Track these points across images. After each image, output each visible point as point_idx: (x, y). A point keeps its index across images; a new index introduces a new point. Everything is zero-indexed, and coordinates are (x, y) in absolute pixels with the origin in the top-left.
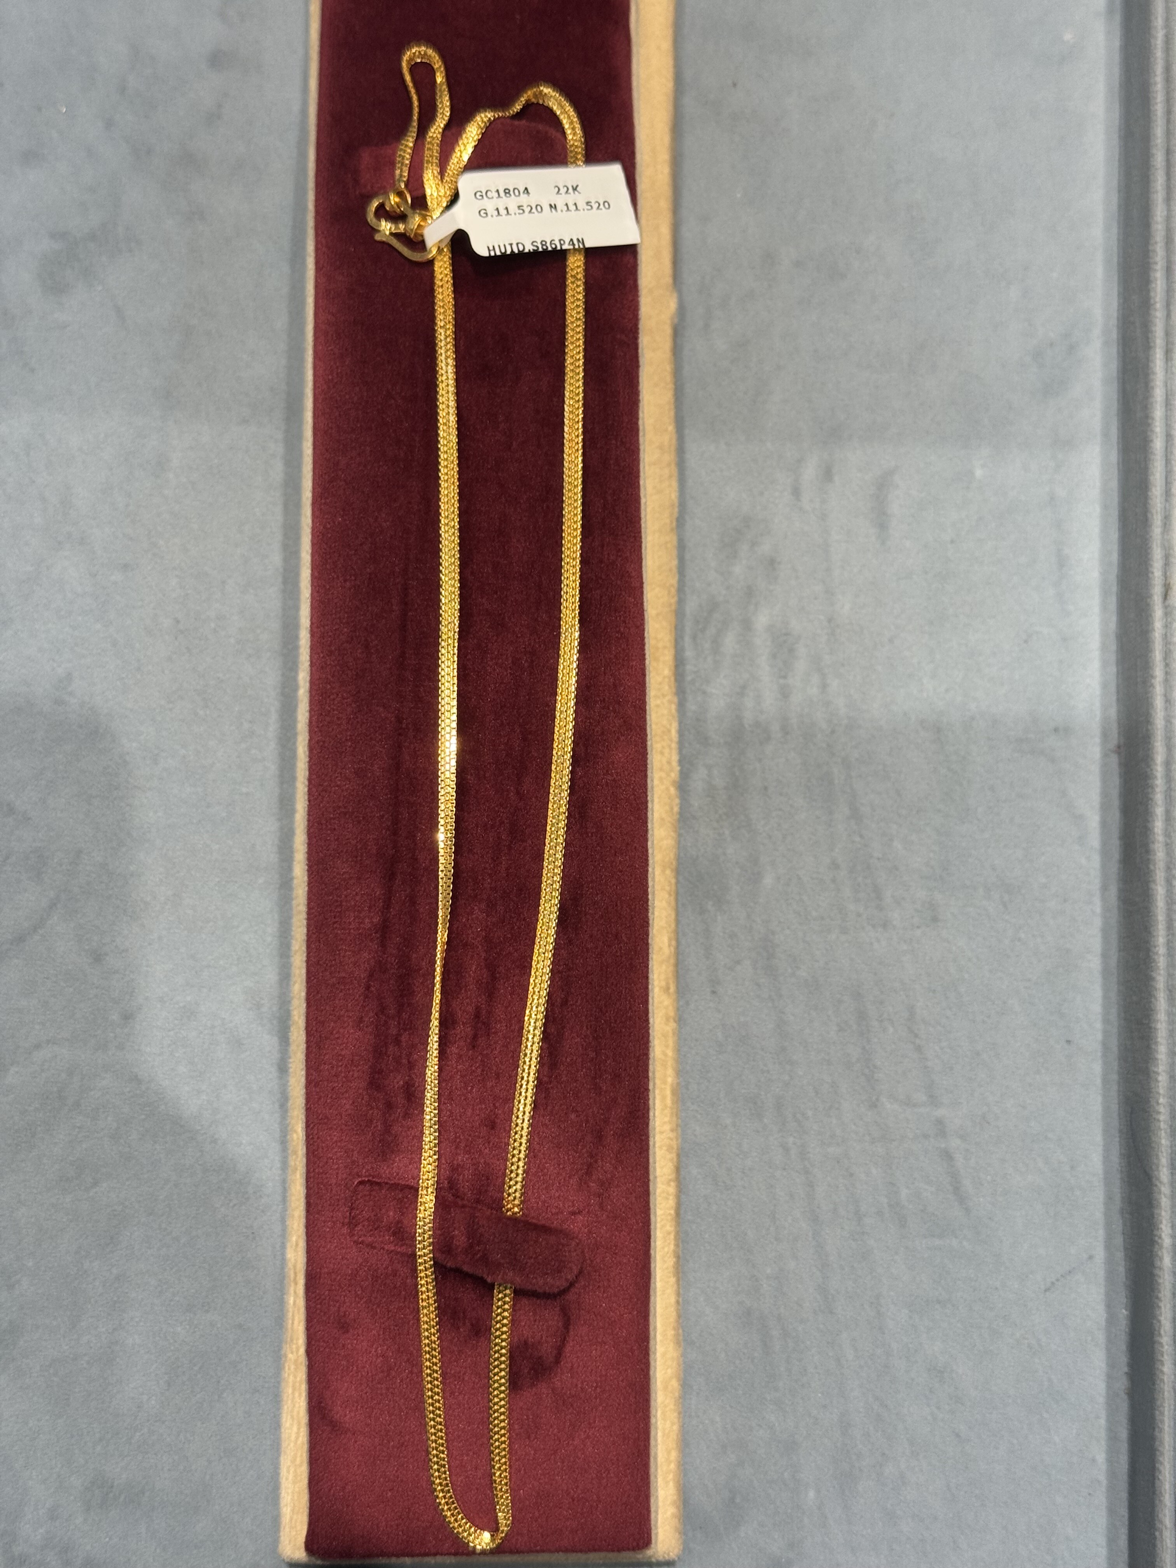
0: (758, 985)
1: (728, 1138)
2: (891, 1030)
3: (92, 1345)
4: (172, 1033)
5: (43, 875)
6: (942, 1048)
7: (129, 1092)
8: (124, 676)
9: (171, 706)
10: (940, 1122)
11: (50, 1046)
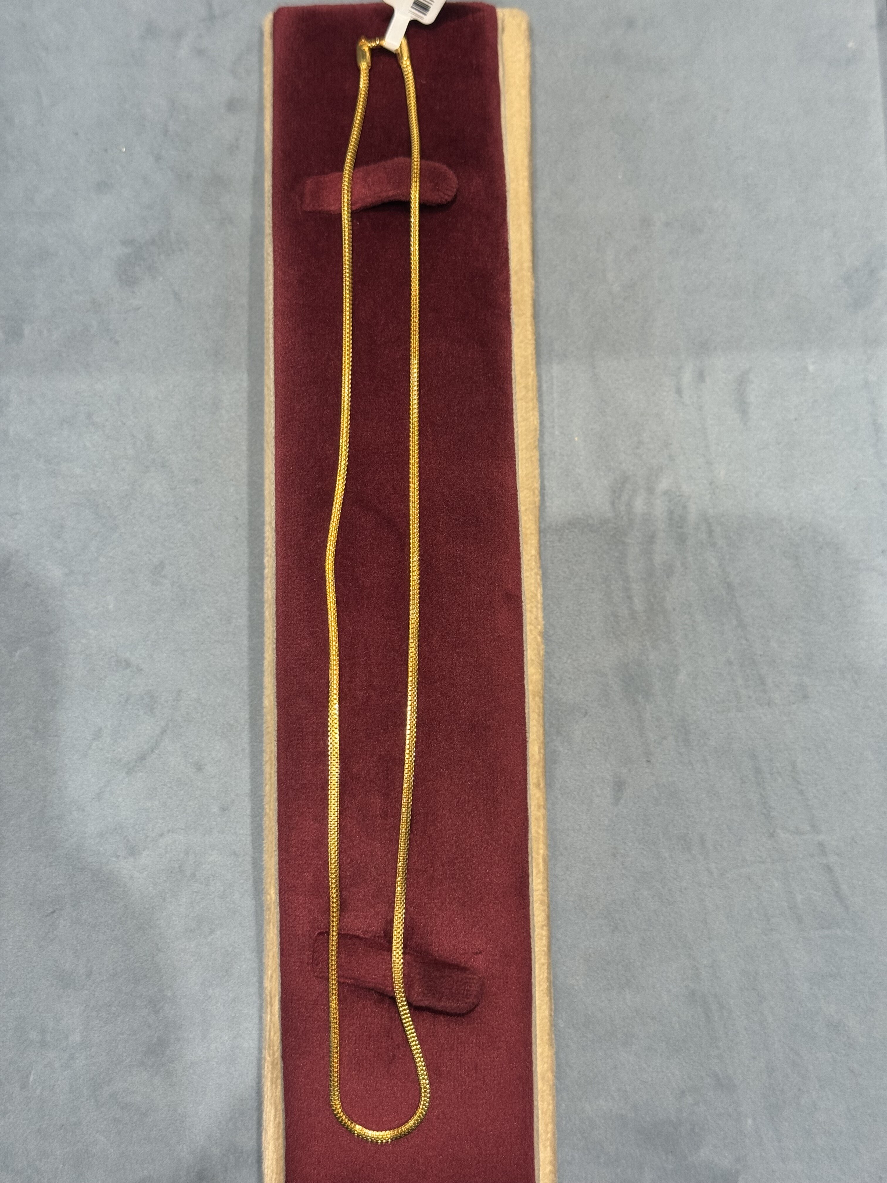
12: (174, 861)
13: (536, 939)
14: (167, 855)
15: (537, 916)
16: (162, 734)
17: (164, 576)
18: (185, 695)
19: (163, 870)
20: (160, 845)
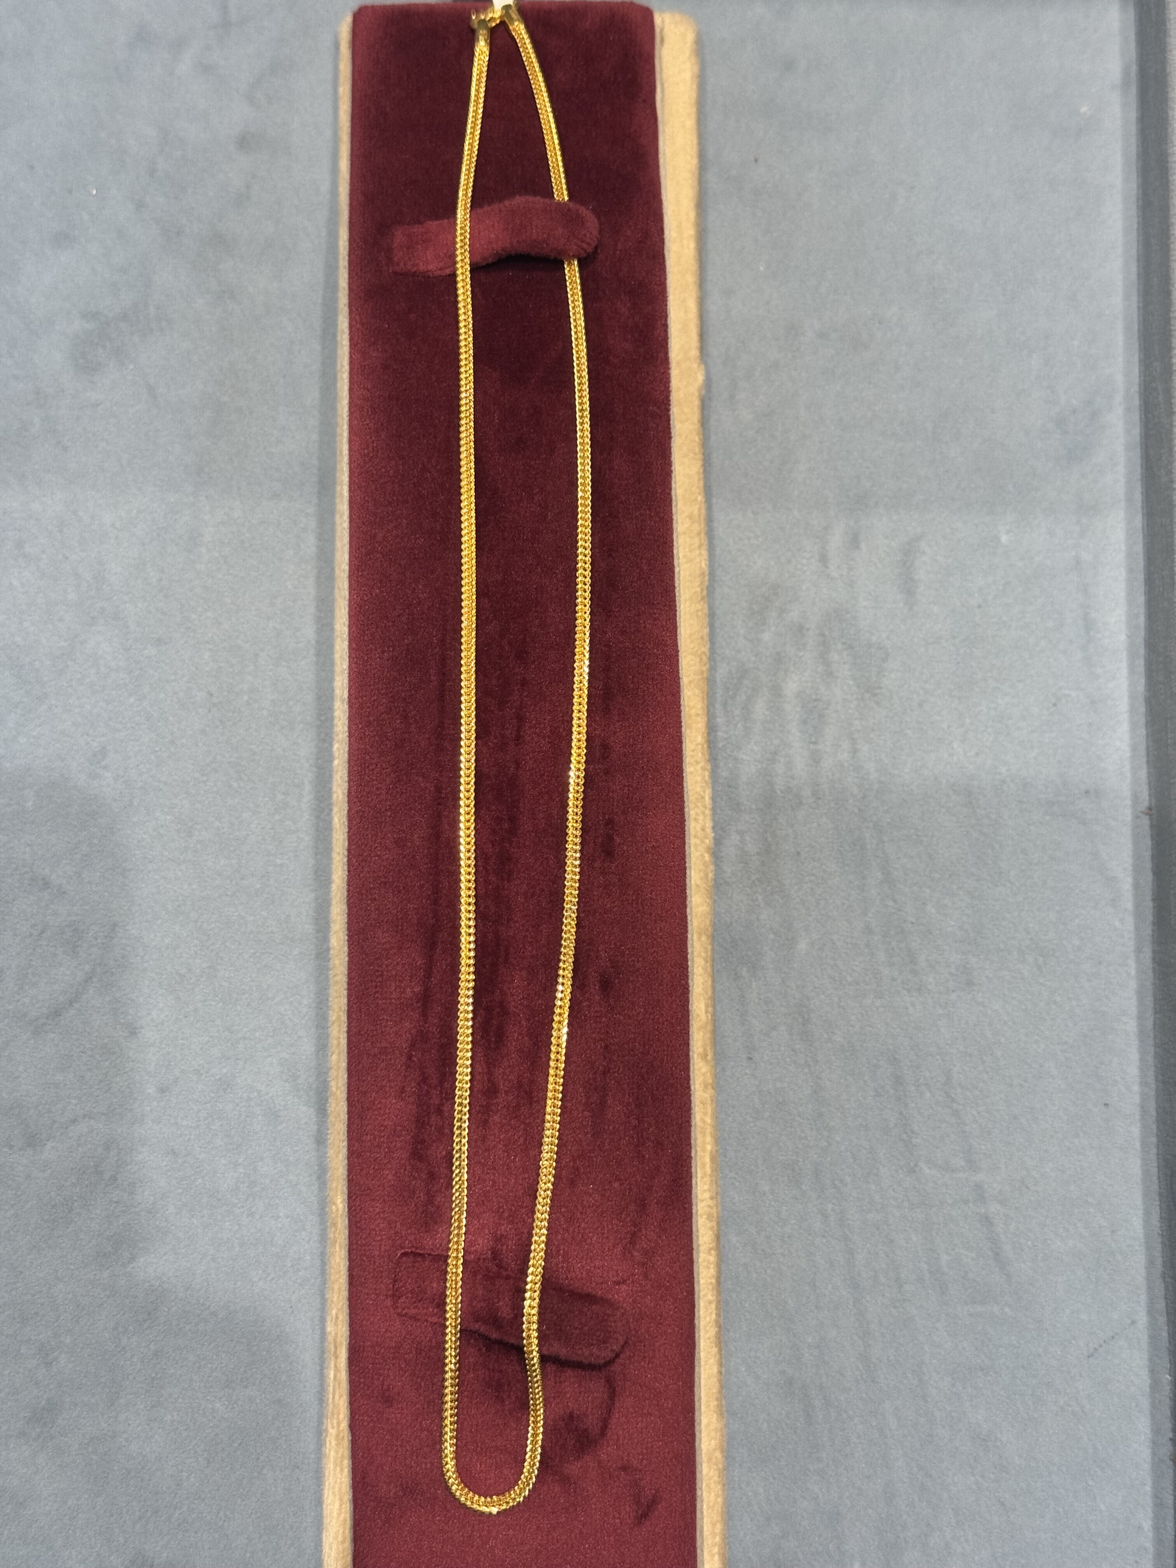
0: (794, 1050)
1: (767, 1204)
2: (928, 1095)
3: (130, 1422)
4: (208, 1105)
5: (79, 948)
6: (979, 1113)
7: (166, 1166)
8: (157, 749)
9: (205, 778)
10: (978, 1187)
11: (87, 1119)
12: (89, 1157)
13: (701, 1267)
14: (80, 1149)
15: (703, 1236)
16: (86, 981)
17: (105, 767)
18: (121, 931)
19: (72, 1169)
20: (71, 1134)
